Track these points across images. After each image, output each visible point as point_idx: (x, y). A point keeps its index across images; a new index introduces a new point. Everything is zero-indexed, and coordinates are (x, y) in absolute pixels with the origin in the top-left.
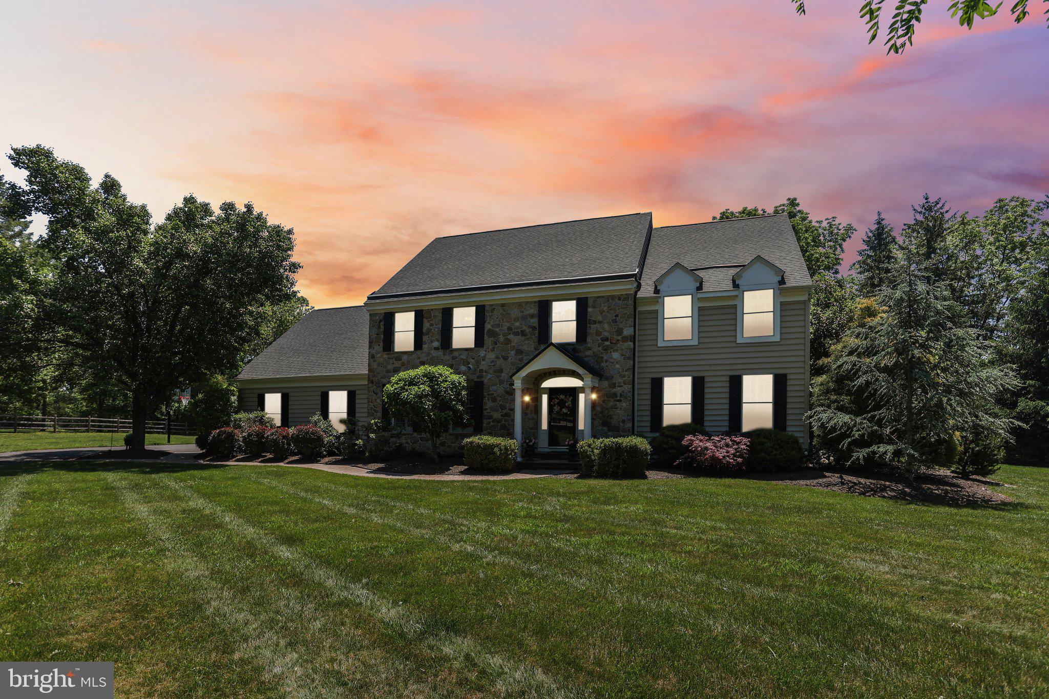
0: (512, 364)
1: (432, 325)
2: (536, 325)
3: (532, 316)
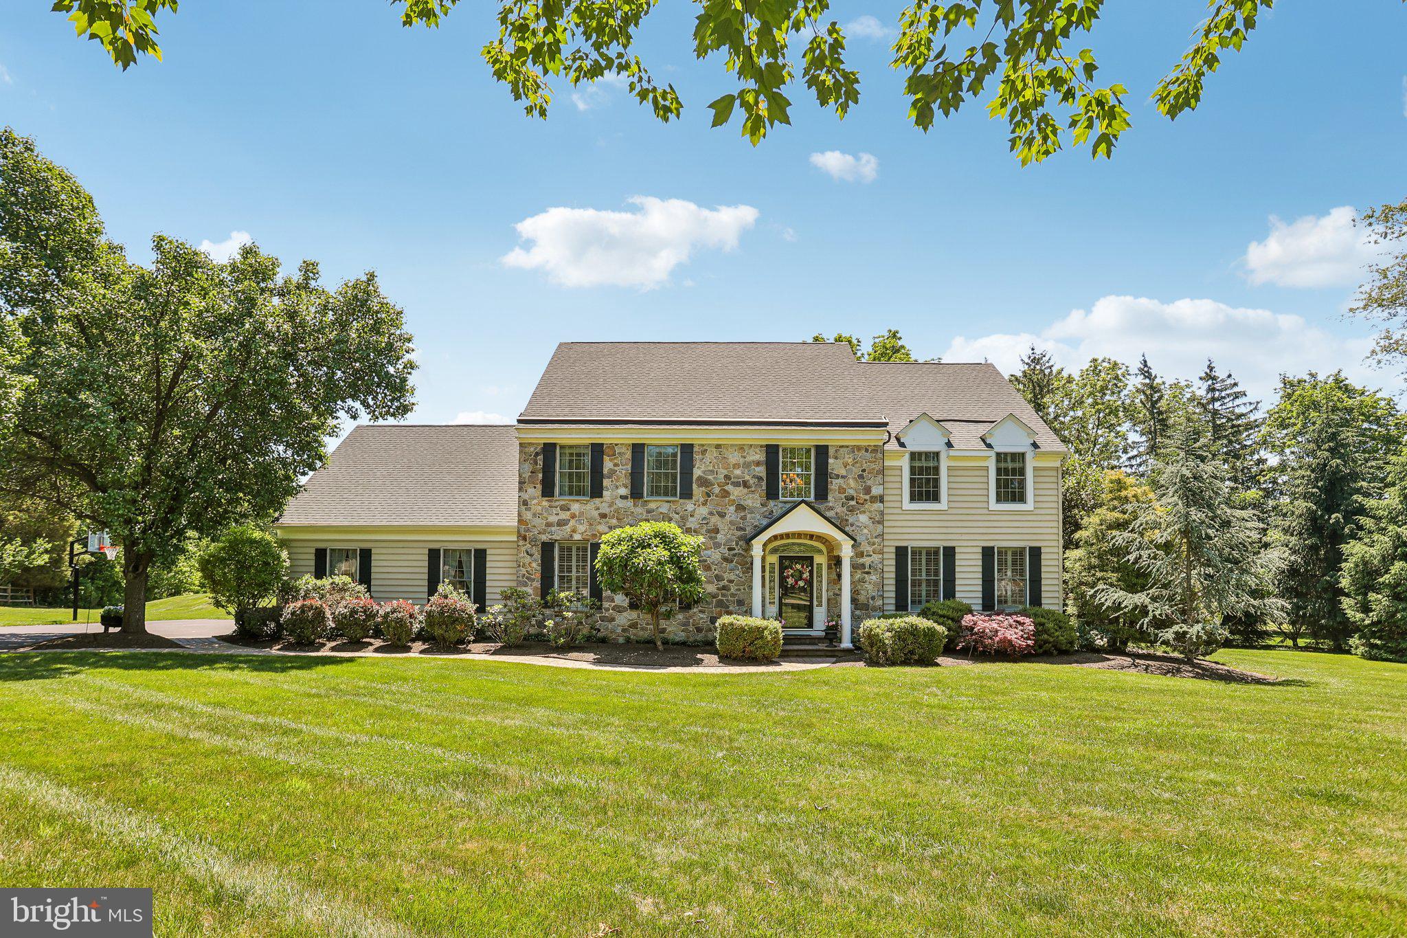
1: (616, 465)
2: (764, 475)
3: (758, 464)
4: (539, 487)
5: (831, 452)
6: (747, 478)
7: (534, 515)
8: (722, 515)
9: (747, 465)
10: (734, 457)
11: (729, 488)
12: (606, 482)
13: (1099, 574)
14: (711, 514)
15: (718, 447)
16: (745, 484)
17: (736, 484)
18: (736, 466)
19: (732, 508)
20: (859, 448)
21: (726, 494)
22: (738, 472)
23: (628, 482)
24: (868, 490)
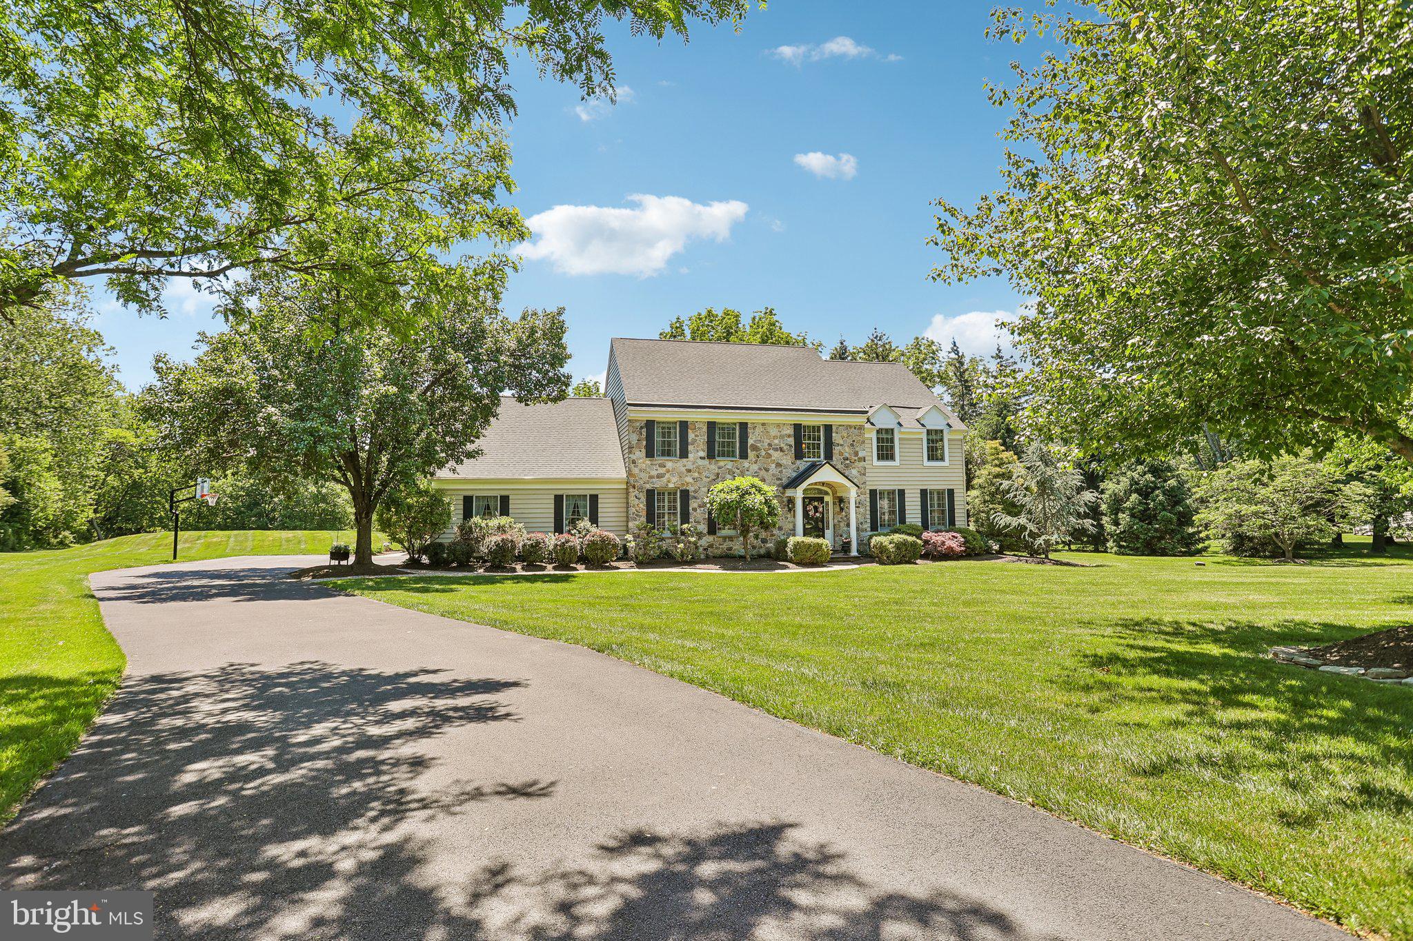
0: (773, 475)
1: (696, 436)
2: (793, 443)
3: (789, 436)
4: (644, 451)
5: (834, 428)
6: (782, 445)
7: (641, 470)
8: (767, 470)
9: (782, 437)
10: (774, 432)
11: (771, 452)
12: (690, 448)
13: (991, 506)
14: (760, 469)
15: (763, 424)
16: (781, 450)
17: (776, 450)
18: (775, 437)
19: (774, 465)
20: (850, 427)
21: (769, 456)
22: (776, 441)
23: (705, 447)
24: (856, 454)
